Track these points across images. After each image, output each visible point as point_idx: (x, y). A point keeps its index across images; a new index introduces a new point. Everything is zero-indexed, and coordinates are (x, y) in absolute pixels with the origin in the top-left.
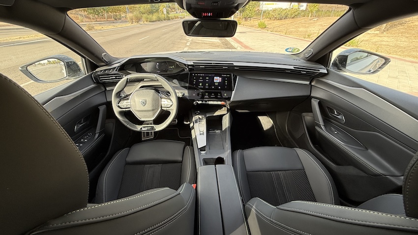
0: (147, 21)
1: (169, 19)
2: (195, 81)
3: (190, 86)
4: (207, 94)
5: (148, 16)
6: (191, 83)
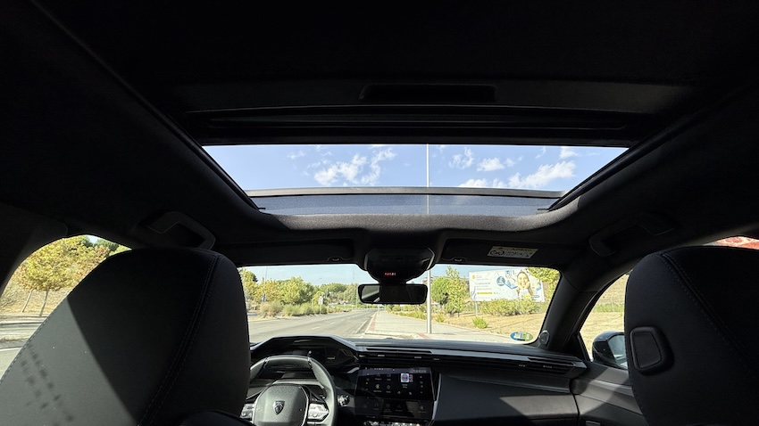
0: (289, 315)
1: (325, 312)
4: (388, 405)
5: (293, 307)
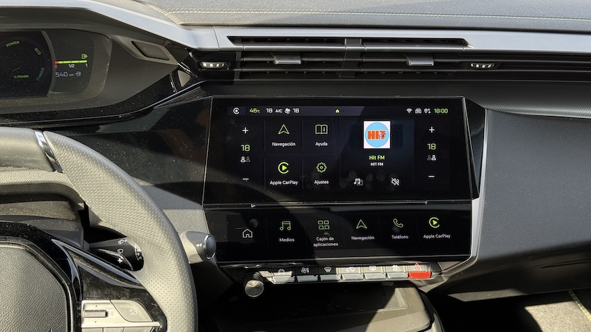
2: (246, 148)
3: (222, 178)
4: (324, 225)
6: (224, 159)
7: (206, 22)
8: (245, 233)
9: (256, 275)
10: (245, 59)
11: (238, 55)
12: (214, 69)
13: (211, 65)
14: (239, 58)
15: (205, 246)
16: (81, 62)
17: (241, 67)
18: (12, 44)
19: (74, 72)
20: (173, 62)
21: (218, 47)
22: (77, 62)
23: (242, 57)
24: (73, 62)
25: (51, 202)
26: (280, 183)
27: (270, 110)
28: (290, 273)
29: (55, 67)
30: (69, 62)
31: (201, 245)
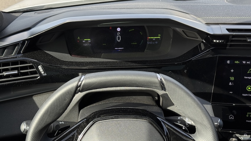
2: (232, 78)
6: (222, 83)
7: (216, 22)
8: (230, 117)
9: (234, 135)
10: (233, 39)
11: (231, 37)
12: (219, 43)
13: (218, 41)
14: (230, 38)
15: (219, 124)
16: (158, 37)
17: (231, 42)
18: (132, 30)
19: (155, 42)
20: (200, 39)
21: (221, 33)
22: (156, 38)
23: (232, 38)
24: (155, 38)
25: (146, 97)
26: (247, 95)
27: (244, 62)
28: (250, 136)
29: (148, 40)
30: (153, 38)
31: (217, 123)
